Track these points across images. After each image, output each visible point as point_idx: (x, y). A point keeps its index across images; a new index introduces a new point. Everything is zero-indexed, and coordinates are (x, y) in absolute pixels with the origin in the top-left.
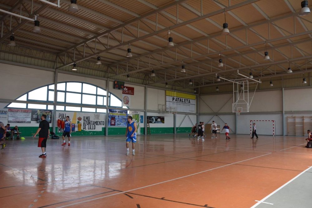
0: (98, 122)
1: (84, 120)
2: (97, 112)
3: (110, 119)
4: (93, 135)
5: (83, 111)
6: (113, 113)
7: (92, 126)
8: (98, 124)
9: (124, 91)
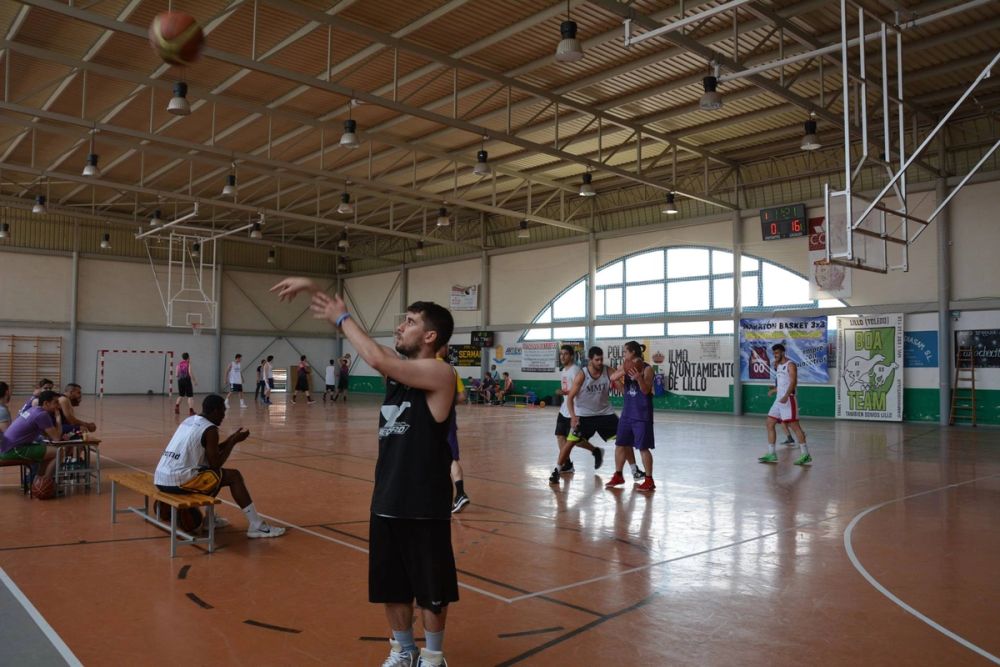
0: (716, 367)
1: (671, 362)
2: (715, 332)
3: (746, 356)
4: (698, 409)
5: (670, 333)
6: (758, 333)
7: (697, 381)
8: (716, 373)
9: (815, 239)
